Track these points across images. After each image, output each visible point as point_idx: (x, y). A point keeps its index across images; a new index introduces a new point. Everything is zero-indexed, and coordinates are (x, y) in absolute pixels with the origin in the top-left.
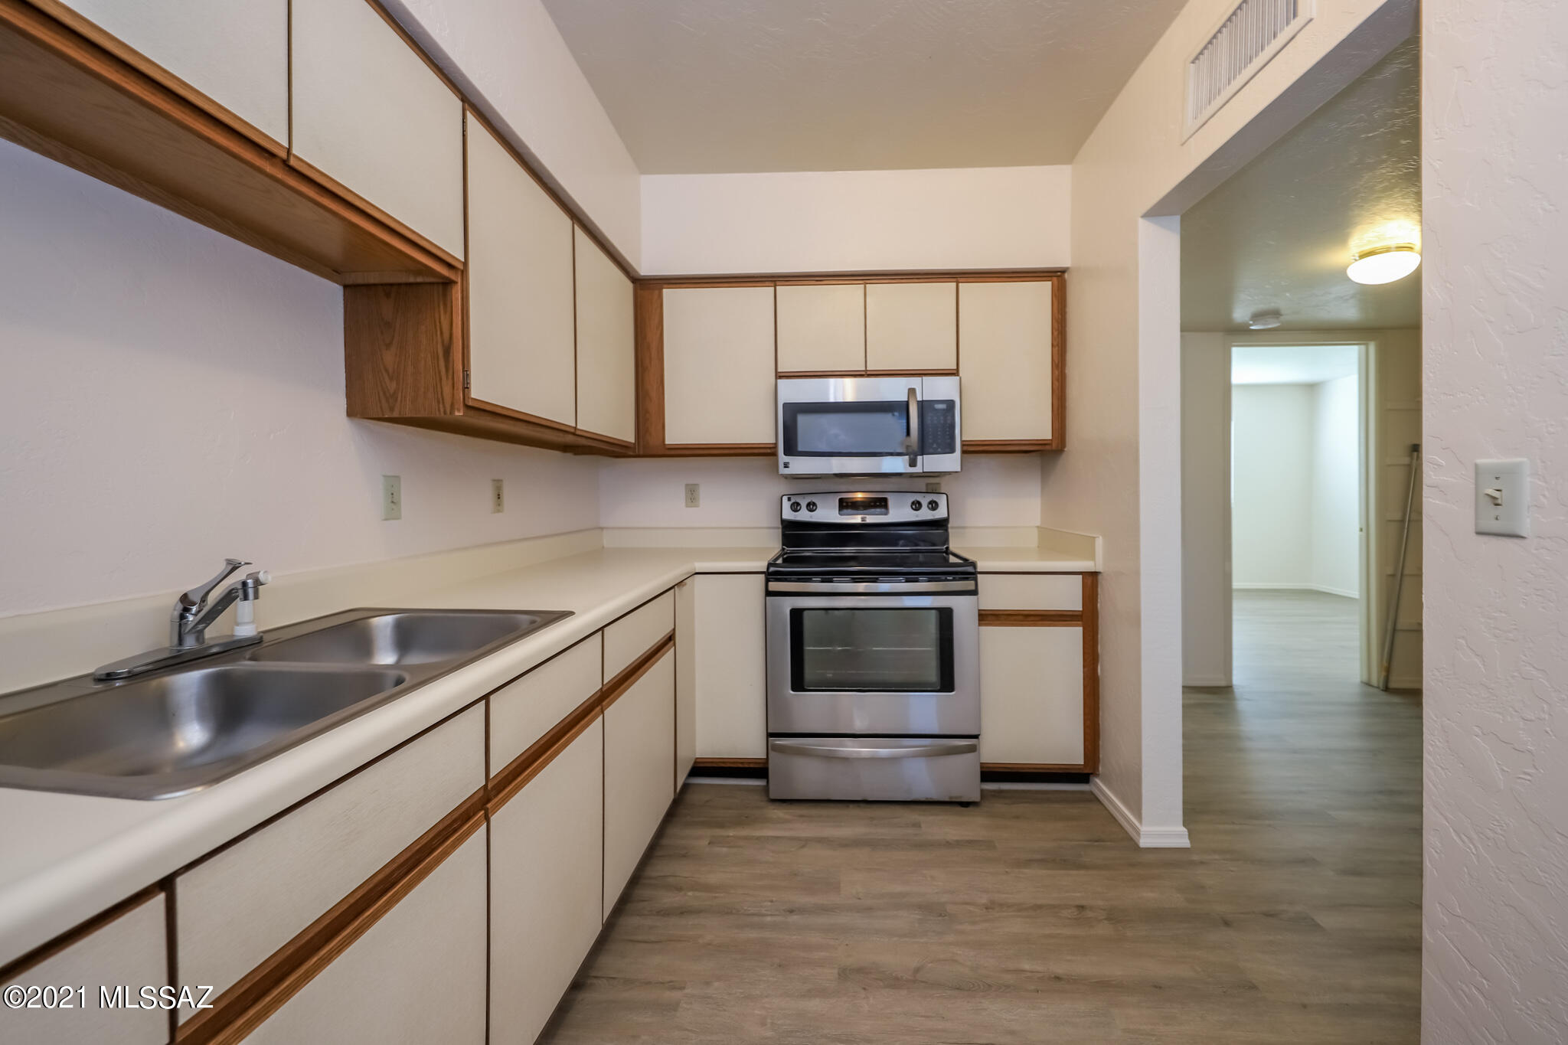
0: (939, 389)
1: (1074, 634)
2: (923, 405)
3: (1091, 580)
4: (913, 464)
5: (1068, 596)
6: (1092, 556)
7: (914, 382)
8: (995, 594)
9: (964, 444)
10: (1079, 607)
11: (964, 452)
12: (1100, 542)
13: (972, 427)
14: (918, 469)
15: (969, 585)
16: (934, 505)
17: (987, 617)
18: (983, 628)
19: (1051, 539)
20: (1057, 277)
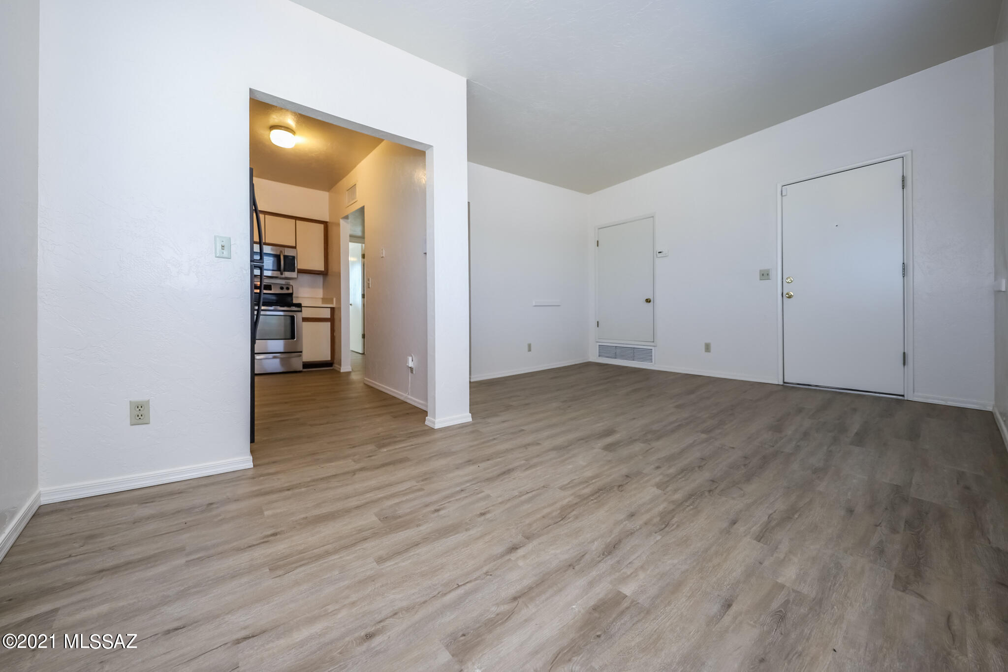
0: (289, 252)
1: (328, 324)
2: (285, 257)
3: (333, 309)
4: (282, 274)
5: (327, 314)
6: (333, 303)
7: (281, 249)
8: (306, 313)
9: (298, 269)
10: (329, 317)
11: (298, 272)
12: (335, 299)
13: (300, 264)
14: (283, 276)
15: (299, 309)
16: (288, 289)
17: (305, 320)
18: (303, 323)
19: (324, 300)
20: (325, 224)
